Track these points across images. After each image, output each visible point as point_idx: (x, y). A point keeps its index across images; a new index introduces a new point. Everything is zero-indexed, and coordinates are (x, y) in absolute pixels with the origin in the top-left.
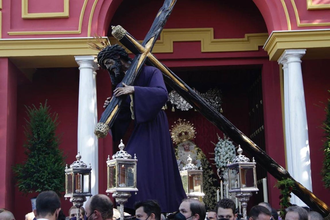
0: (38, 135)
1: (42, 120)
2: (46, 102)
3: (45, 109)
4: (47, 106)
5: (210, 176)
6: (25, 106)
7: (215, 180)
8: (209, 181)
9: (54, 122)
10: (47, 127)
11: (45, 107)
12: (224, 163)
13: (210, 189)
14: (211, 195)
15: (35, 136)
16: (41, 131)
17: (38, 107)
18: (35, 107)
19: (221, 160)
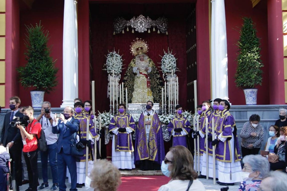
0: (35, 46)
1: (37, 35)
2: (40, 22)
3: (39, 27)
4: (41, 25)
5: (157, 79)
6: (25, 25)
7: (161, 81)
8: (157, 82)
9: (46, 37)
10: (41, 40)
11: (39, 26)
12: (167, 70)
13: (157, 87)
14: (158, 92)
15: (32, 47)
16: (37, 43)
17: (34, 26)
18: (32, 26)
19: (166, 68)
